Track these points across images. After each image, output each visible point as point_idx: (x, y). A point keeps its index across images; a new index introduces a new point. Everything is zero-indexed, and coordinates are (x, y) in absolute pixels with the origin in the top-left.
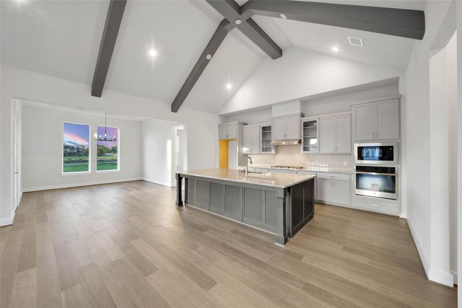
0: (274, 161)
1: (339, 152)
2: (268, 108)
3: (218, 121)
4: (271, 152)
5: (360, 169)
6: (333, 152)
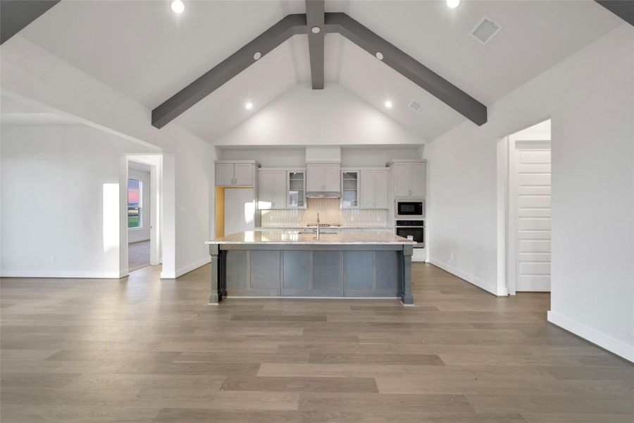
0: (302, 218)
1: (377, 207)
2: (302, 150)
3: (213, 156)
4: (302, 207)
5: (399, 223)
6: (372, 207)
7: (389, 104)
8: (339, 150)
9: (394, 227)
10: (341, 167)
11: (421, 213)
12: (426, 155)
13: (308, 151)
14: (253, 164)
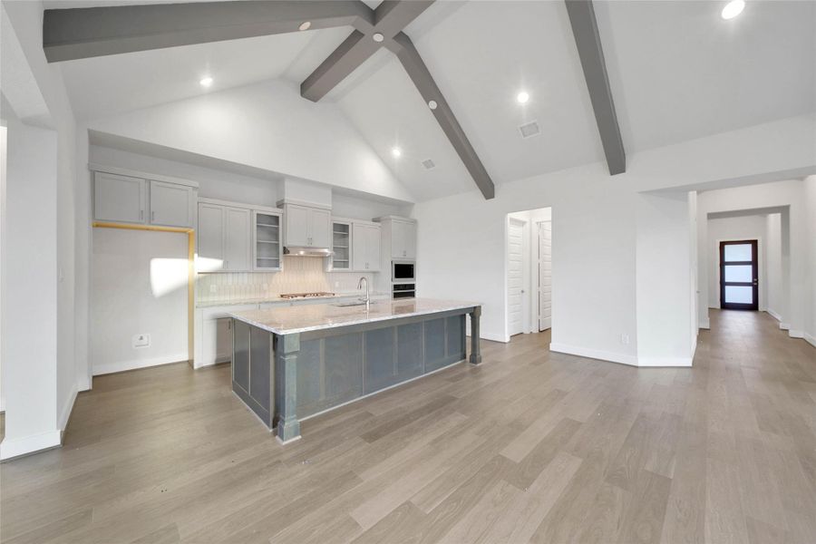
1: (369, 270)
2: (274, 179)
4: (277, 269)
5: (396, 287)
6: (364, 270)
7: (397, 153)
8: (330, 192)
9: (391, 291)
10: (332, 215)
11: (412, 276)
12: (416, 214)
13: (287, 183)
14: (194, 188)
